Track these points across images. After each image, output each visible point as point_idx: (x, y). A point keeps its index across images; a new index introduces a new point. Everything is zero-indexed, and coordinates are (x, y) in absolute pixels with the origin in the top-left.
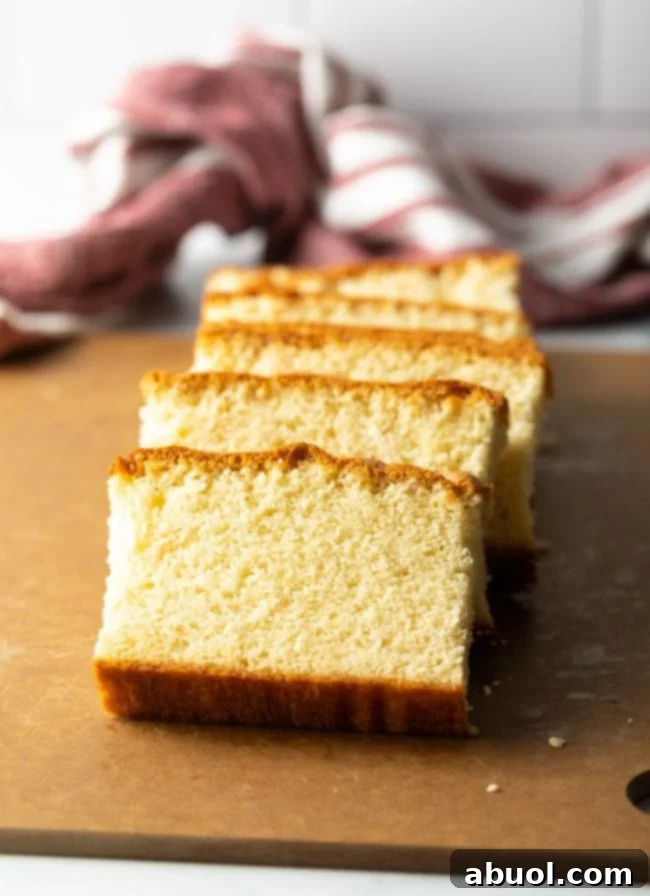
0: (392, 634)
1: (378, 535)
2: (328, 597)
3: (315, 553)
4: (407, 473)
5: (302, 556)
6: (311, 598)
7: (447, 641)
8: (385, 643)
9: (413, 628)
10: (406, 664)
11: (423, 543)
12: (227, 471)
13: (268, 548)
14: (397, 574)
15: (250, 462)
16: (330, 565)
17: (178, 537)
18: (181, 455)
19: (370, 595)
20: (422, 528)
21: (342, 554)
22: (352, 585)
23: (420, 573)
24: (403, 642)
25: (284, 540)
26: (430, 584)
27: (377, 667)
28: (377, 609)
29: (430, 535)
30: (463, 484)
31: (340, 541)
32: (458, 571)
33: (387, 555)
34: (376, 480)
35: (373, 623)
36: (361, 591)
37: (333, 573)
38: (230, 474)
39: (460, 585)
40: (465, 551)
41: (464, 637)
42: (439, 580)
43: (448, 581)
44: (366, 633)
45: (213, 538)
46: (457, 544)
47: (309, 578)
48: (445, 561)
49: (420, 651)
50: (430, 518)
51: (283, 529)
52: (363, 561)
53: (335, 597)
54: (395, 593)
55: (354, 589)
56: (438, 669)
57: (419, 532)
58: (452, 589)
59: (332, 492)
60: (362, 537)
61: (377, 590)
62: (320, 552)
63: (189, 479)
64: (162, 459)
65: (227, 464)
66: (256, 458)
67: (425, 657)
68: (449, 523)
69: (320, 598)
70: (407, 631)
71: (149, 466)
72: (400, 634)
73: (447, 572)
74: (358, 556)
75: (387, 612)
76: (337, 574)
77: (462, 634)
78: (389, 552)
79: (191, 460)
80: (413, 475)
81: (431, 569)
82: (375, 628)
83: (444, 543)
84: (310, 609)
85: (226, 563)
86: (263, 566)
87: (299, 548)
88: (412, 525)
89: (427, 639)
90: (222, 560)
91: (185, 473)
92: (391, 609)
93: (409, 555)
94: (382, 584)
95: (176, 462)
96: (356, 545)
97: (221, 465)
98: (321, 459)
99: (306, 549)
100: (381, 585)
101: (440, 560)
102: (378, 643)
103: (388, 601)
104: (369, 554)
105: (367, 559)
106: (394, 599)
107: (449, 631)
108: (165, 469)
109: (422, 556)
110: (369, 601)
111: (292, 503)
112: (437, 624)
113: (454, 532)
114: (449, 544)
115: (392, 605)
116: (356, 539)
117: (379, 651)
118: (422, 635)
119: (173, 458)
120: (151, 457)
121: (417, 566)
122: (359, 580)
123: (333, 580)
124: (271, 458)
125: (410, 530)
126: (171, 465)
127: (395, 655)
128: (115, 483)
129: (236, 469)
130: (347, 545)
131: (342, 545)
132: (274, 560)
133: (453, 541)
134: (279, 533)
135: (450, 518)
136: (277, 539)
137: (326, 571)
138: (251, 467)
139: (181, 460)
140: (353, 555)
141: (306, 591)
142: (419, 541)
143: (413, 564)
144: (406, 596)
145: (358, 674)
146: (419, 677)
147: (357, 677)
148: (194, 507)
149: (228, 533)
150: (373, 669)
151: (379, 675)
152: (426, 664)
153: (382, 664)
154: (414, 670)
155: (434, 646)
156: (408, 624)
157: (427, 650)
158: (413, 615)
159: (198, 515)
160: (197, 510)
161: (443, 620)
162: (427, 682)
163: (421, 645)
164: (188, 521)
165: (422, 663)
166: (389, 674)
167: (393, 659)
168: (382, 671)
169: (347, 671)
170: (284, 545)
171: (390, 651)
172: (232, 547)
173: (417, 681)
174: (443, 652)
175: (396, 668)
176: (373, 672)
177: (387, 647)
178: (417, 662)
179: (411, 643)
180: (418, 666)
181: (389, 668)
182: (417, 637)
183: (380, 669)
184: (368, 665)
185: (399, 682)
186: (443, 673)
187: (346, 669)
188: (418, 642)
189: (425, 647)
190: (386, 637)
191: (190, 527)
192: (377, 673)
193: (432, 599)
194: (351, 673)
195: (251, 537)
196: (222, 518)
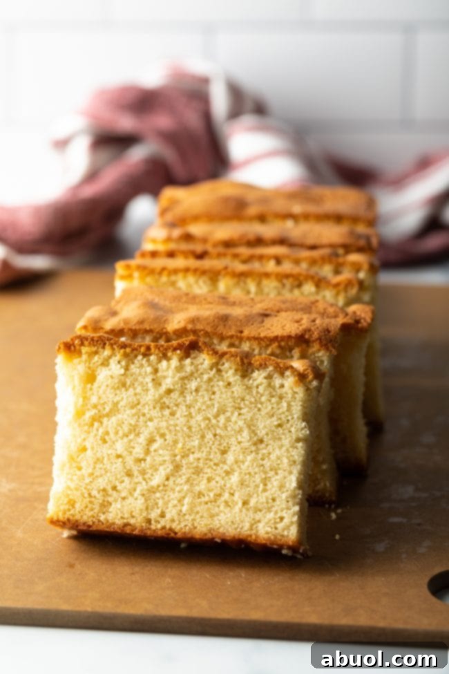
0: (250, 496)
1: (244, 411)
2: (206, 464)
3: (200, 426)
4: (267, 363)
5: (190, 428)
6: (195, 465)
7: (288, 502)
8: (245, 503)
9: (265, 490)
10: (259, 521)
11: (274, 419)
12: (140, 357)
13: (167, 421)
14: (255, 444)
15: (157, 351)
16: (209, 436)
17: (104, 409)
18: (108, 343)
19: (236, 462)
20: (275, 406)
21: (218, 427)
22: (224, 452)
23: (271, 442)
24: (257, 502)
25: (178, 415)
26: (277, 452)
28: (240, 473)
29: (281, 411)
30: (306, 372)
31: (217, 416)
32: (298, 440)
33: (249, 427)
34: (245, 367)
35: (237, 487)
36: (230, 458)
37: (211, 443)
38: (142, 359)
39: (299, 453)
40: (304, 424)
41: (300, 496)
42: (284, 449)
43: (291, 449)
44: (232, 494)
45: (128, 412)
46: (298, 418)
47: (194, 447)
48: (290, 432)
49: (269, 510)
50: (281, 398)
51: (177, 405)
52: (233, 432)
53: (212, 463)
54: (254, 460)
55: (225, 456)
56: (280, 526)
57: (273, 408)
58: (292, 456)
59: (214, 376)
60: (232, 413)
61: (241, 457)
62: (203, 425)
63: (113, 362)
64: (94, 346)
65: (140, 351)
66: (161, 349)
67: (271, 515)
68: (295, 402)
69: (201, 465)
70: (259, 492)
71: (84, 350)
72: (255, 495)
73: (290, 442)
74: (229, 429)
75: (248, 476)
76: (213, 444)
77: (298, 494)
78: (251, 426)
79: (115, 347)
80: (271, 365)
81: (280, 439)
82: (239, 491)
83: (289, 418)
84: (194, 473)
85: (137, 431)
86: (163, 435)
87: (188, 421)
88: (268, 403)
89: (274, 500)
90: (134, 430)
91: (110, 357)
92: (249, 474)
93: (265, 427)
94: (245, 451)
95: (104, 348)
96: (228, 420)
97: (136, 352)
98: (208, 351)
99: (193, 422)
100: (244, 453)
101: (286, 432)
102: (240, 504)
103: (248, 467)
104: (237, 428)
105: (235, 430)
106: (253, 465)
107: (289, 492)
108: (96, 353)
109: (274, 428)
110: (235, 467)
111: (185, 384)
112: (281, 487)
113: (297, 409)
114: (293, 418)
115: (251, 470)
116: (228, 414)
117: (241, 511)
118: (270, 497)
119: (102, 345)
120: (86, 343)
121: (270, 436)
122: (229, 448)
123: (211, 448)
124: (172, 349)
125: (266, 408)
126: (101, 350)
127: (251, 514)
128: (61, 360)
129: (146, 356)
130: (222, 419)
131: (219, 419)
132: (170, 431)
133: (295, 416)
134: (175, 408)
135: (295, 398)
136: (173, 414)
137: (206, 440)
138: (157, 355)
139: (107, 347)
140: (226, 427)
141: (191, 458)
142: (273, 416)
143: (267, 434)
144: (261, 462)
145: (225, 531)
146: (267, 533)
147: (224, 534)
148: (116, 386)
149: (139, 407)
150: (236, 526)
151: (240, 532)
152: (273, 521)
153: (242, 522)
154: (264, 527)
155: (279, 506)
156: (261, 486)
157: (274, 509)
158: (265, 479)
159: (118, 392)
160: (118, 388)
161: (285, 483)
162: (272, 538)
163: (269, 505)
164: (111, 396)
165: (270, 520)
166: (246, 531)
167: (250, 517)
168: (242, 528)
169: (218, 529)
170: (178, 419)
171: (248, 510)
172: (142, 419)
173: (266, 536)
174: (285, 511)
175: (252, 525)
176: (236, 529)
177: (246, 506)
178: (266, 520)
179: (263, 503)
180: (267, 523)
181: (247, 526)
182: (267, 498)
183: (240, 526)
184: (232, 522)
185: (254, 537)
186: (284, 530)
187: (217, 527)
188: (267, 503)
189: (273, 506)
190: (246, 498)
191: (113, 401)
192: (238, 530)
193: (278, 464)
194: (221, 530)
195: (155, 411)
196: (136, 394)
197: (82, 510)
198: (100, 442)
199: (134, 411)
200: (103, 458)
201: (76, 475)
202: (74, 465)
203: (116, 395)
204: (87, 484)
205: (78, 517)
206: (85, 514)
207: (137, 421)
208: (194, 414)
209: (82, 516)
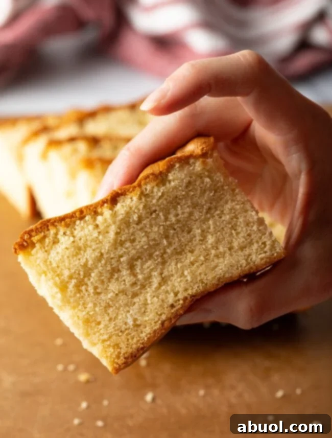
0: (231, 243)
1: (183, 203)
8: (230, 249)
10: (250, 255)
12: (78, 222)
15: (88, 212)
19: (203, 231)
21: (173, 224)
24: (239, 244)
27: (237, 265)
31: (166, 219)
33: (195, 208)
49: (251, 243)
63: (60, 236)
65: (76, 217)
66: (91, 208)
67: (255, 246)
71: (35, 239)
72: (234, 240)
91: (56, 234)
95: (48, 230)
97: (73, 219)
102: (228, 252)
103: (214, 228)
108: (45, 237)
116: (173, 212)
117: (232, 255)
118: (246, 235)
119: (46, 229)
120: (33, 234)
124: (99, 206)
126: (47, 233)
127: (240, 253)
128: (21, 258)
129: (82, 218)
130: (171, 218)
131: (169, 219)
138: (90, 214)
139: (50, 227)
140: (179, 221)
144: (221, 220)
145: (230, 275)
146: (262, 259)
147: (231, 277)
148: (75, 253)
149: (105, 256)
150: (236, 267)
151: (241, 270)
152: (259, 249)
153: (238, 261)
154: (257, 257)
155: (256, 237)
156: (233, 232)
157: (254, 241)
158: (232, 226)
159: (79, 256)
160: (77, 254)
161: (248, 220)
162: (268, 260)
163: (249, 240)
164: (77, 262)
165: (257, 249)
166: (245, 267)
167: (241, 256)
168: (241, 266)
169: (224, 276)
170: (139, 242)
171: (235, 252)
172: (113, 261)
173: (263, 262)
174: (263, 237)
175: (247, 260)
176: (237, 269)
177: (232, 251)
178: (254, 251)
179: (243, 242)
180: (257, 253)
181: (244, 262)
182: (244, 237)
183: (239, 265)
184: (231, 266)
185: (254, 268)
186: (271, 250)
187: (222, 275)
188: (246, 240)
189: (252, 240)
190: (229, 246)
191: (81, 265)
192: (240, 269)
193: (234, 213)
194: (227, 275)
195: (119, 250)
196: (94, 250)
197: (128, 344)
198: (96, 296)
199: (103, 262)
200: (108, 304)
201: (101, 329)
202: (93, 324)
203: (79, 259)
204: (114, 328)
205: (130, 350)
206: (132, 344)
207: (111, 265)
208: (149, 230)
209: (131, 348)
